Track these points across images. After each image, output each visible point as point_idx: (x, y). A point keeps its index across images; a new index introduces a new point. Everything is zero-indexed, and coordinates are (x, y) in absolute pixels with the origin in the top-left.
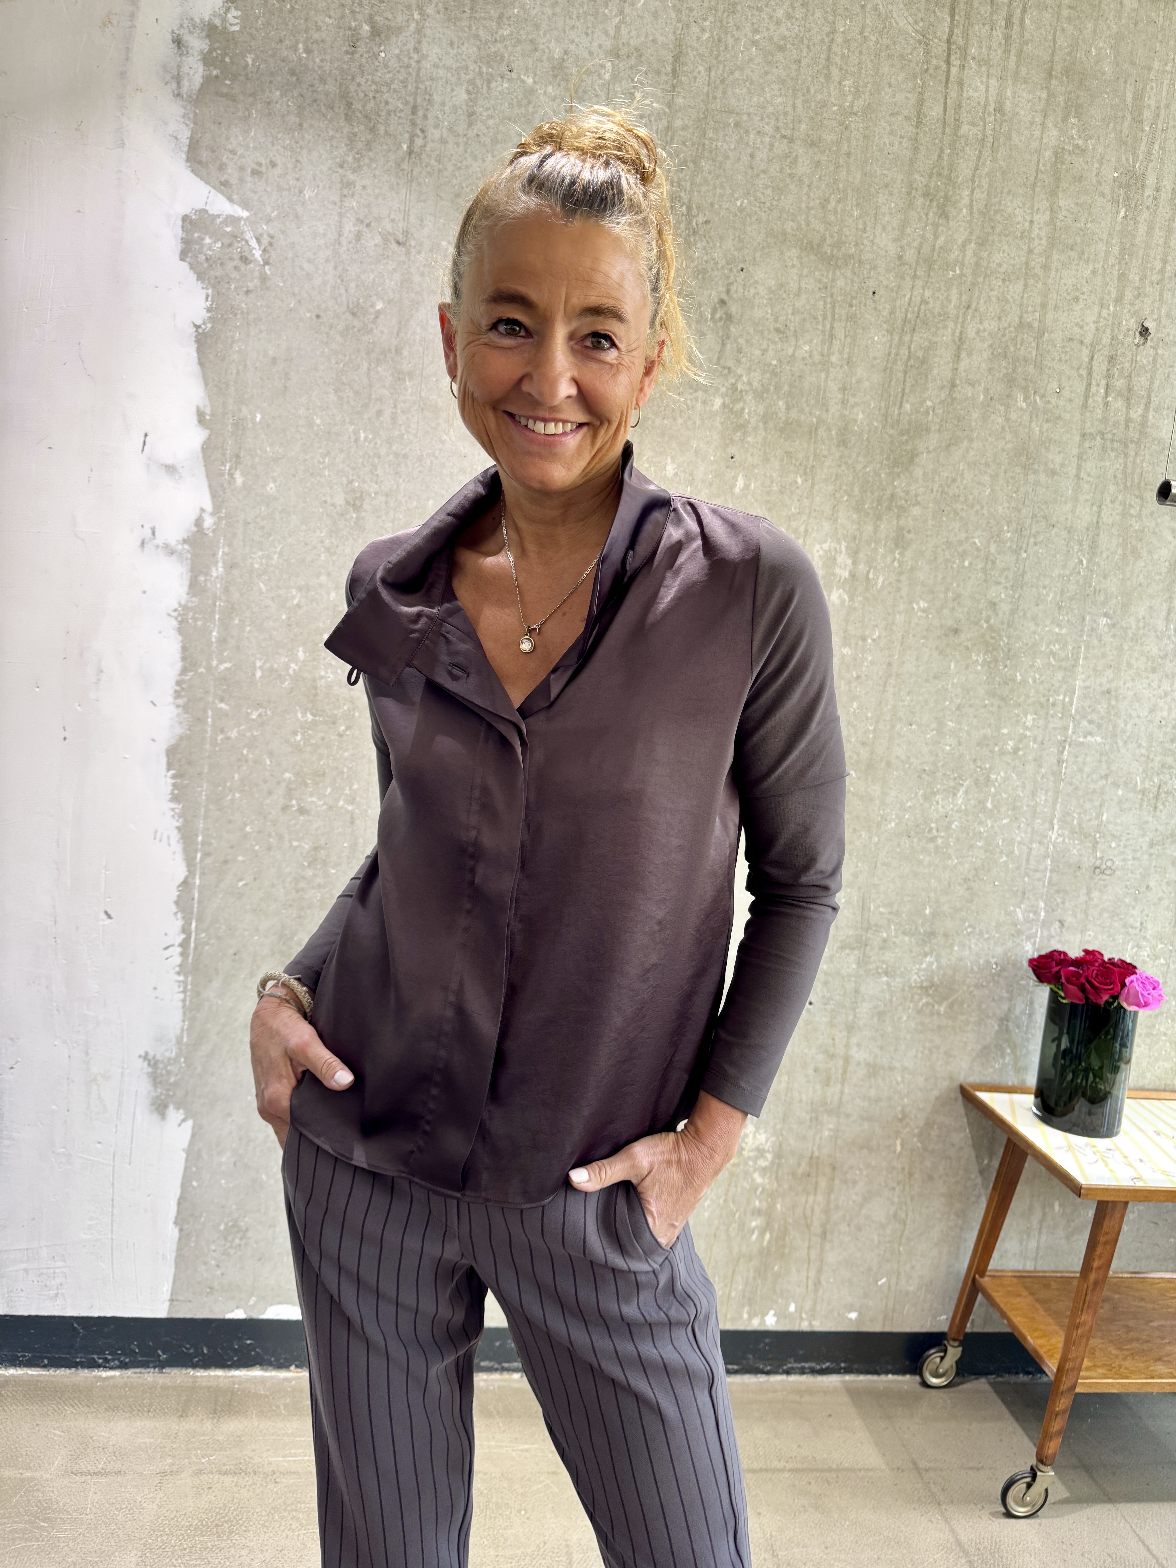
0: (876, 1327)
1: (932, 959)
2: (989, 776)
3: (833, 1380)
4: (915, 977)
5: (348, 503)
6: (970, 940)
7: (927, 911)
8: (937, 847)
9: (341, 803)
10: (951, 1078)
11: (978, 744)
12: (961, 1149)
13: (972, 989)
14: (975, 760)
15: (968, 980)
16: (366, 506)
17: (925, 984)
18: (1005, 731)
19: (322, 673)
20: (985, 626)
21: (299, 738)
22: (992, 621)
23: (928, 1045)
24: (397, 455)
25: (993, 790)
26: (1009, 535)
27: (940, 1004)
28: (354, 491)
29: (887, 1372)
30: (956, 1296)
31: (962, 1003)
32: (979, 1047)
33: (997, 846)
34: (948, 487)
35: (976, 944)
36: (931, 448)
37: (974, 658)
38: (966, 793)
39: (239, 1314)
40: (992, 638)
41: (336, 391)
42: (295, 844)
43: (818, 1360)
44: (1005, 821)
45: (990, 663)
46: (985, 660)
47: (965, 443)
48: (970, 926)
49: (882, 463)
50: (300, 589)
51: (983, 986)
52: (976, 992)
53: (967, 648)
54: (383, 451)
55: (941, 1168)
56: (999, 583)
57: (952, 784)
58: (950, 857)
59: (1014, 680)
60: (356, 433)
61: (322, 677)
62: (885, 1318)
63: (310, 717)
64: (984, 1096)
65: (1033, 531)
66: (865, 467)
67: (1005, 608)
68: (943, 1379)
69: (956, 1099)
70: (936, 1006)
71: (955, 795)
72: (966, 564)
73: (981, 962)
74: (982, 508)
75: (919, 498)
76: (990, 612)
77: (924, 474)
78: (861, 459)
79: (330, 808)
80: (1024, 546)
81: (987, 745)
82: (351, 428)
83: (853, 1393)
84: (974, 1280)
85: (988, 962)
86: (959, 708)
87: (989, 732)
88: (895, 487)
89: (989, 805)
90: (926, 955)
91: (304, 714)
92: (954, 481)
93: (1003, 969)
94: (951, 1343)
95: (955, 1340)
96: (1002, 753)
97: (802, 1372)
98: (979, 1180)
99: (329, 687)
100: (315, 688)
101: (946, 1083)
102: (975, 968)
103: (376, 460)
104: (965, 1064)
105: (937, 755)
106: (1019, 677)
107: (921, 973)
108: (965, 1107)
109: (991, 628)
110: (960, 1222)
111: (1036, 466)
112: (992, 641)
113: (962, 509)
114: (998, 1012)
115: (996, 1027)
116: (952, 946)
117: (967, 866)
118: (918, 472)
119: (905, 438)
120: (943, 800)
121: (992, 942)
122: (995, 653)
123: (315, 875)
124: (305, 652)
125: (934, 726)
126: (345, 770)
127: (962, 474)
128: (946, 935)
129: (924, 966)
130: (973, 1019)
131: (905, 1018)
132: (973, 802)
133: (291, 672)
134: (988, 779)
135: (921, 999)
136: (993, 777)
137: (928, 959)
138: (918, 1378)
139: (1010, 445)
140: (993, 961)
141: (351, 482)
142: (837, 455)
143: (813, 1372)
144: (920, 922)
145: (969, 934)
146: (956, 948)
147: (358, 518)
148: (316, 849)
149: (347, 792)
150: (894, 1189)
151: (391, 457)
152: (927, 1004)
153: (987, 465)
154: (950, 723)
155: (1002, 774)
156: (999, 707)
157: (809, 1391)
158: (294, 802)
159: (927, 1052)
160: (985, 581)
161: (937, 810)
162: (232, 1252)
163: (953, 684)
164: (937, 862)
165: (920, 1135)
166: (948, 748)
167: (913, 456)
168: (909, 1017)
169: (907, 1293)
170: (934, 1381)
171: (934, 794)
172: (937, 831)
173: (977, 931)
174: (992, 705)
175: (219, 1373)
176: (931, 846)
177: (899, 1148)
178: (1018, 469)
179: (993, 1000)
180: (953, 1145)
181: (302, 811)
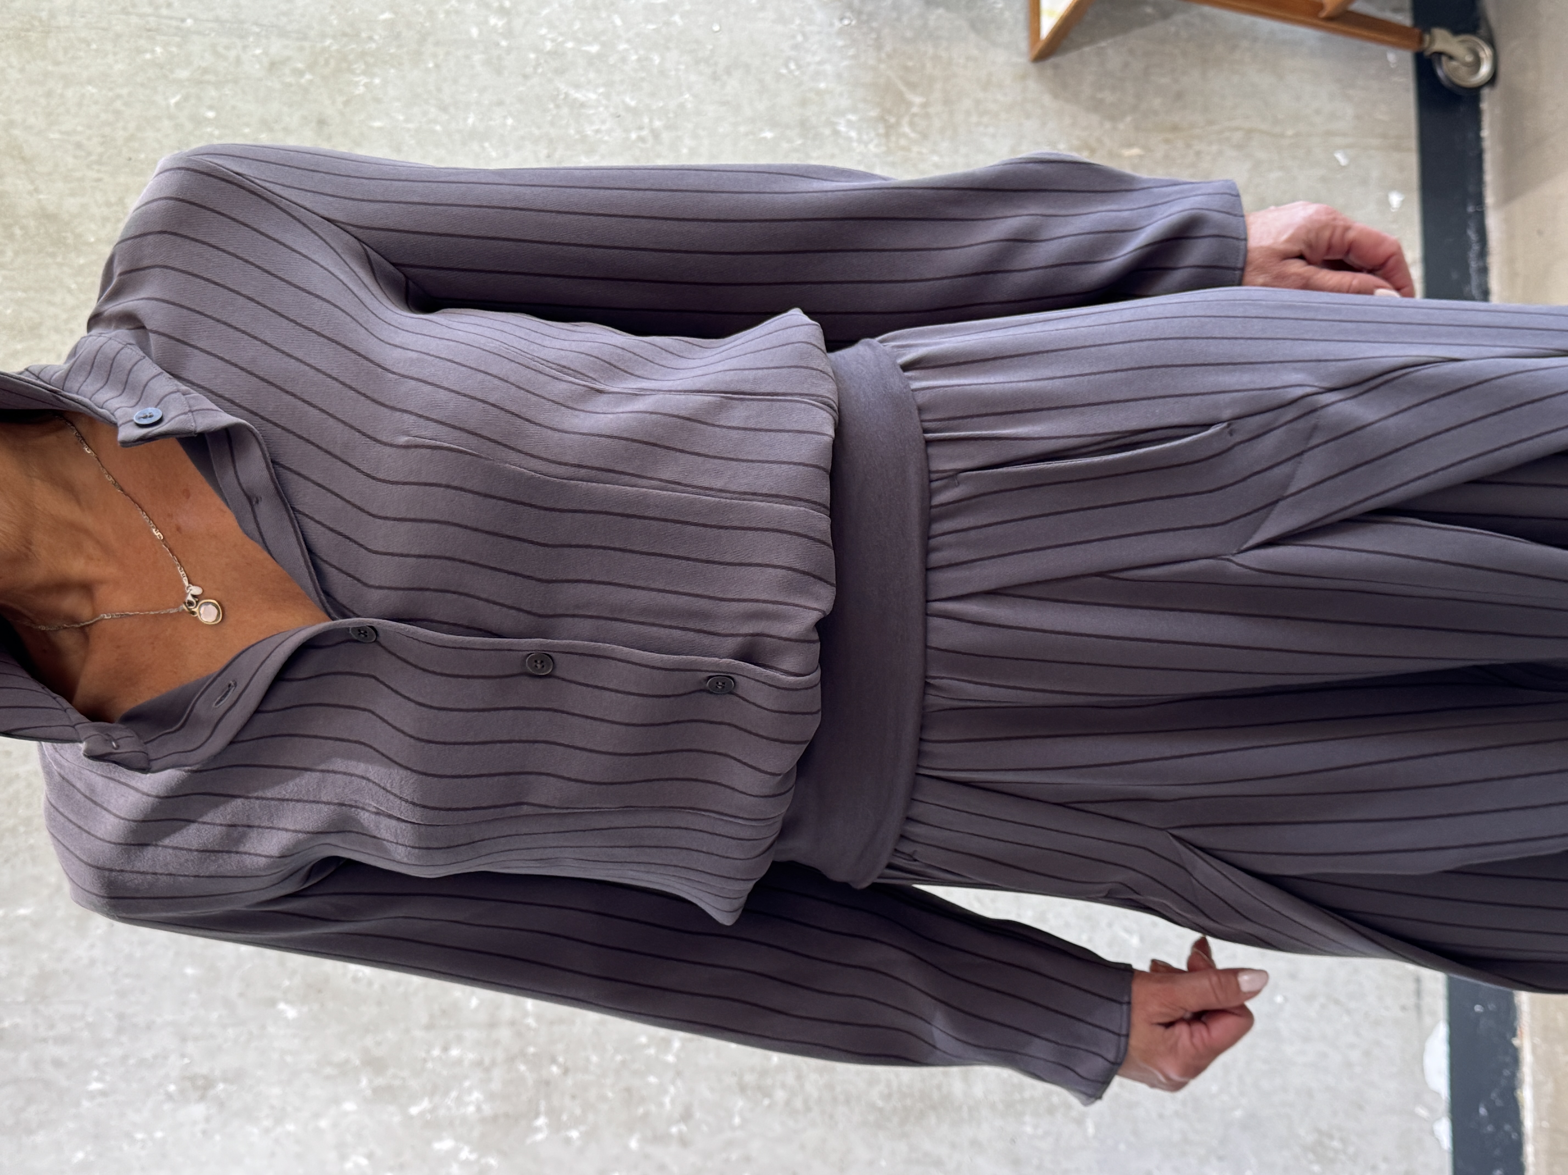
0: (1411, 160)
1: (842, 121)
2: (549, 53)
3: (1493, 222)
4: (871, 147)
5: (202, 1098)
6: (809, 64)
7: (768, 135)
8: (669, 127)
9: (670, 1058)
10: (1024, 77)
11: (499, 72)
12: (1131, 52)
13: (883, 55)
14: (526, 77)
15: (871, 62)
16: (204, 1070)
17: (882, 131)
18: (474, 32)
19: (471, 1109)
20: (308, 76)
21: (574, 1134)
22: (300, 66)
23: (974, 119)
24: (120, 1031)
25: (570, 45)
26: (158, 50)
27: (910, 104)
28: (182, 1092)
29: (1479, 139)
30: (1355, 43)
31: (906, 69)
32: (972, 36)
33: (657, 31)
34: (89, 154)
35: (814, 54)
36: (30, 187)
37: (361, 90)
38: (577, 86)
39: (1443, 1129)
40: (327, 63)
41: (30, 1132)
42: (737, 1120)
43: (1467, 247)
44: (618, 22)
45: (367, 64)
46: (364, 73)
47: (16, 132)
48: (786, 66)
49: (61, 265)
50: (343, 1158)
51: (878, 38)
52: (888, 48)
53: (346, 103)
54: (116, 1052)
55: (1165, 80)
56: (238, 61)
57: (565, 111)
58: (682, 106)
59: (390, 25)
60: (92, 1096)
61: (479, 1109)
62: (1397, 148)
63: (541, 1121)
64: (1047, 25)
65: (148, 10)
66: (70, 291)
67: (277, 47)
68: (1482, 55)
69: (1056, 67)
70: (915, 110)
71: (583, 105)
72: (211, 114)
73: (840, 43)
74: (119, 96)
75: (113, 199)
76: (287, 71)
77: (73, 194)
78: (57, 299)
79: (679, 1074)
80: (174, 23)
81: (499, 58)
82: (86, 1104)
83: (1509, 195)
84: (1330, 19)
85: (840, 33)
86: (444, 109)
87: (477, 58)
88: (99, 240)
89: (594, 49)
90: (836, 133)
91: (537, 1130)
92: (79, 146)
93: (850, 7)
94: (1426, 44)
95: (1421, 40)
96: (509, 33)
97: (1484, 271)
98: (1179, 18)
99: (491, 1097)
100: (495, 1118)
101: (1033, 85)
102: (851, 52)
103: (132, 1061)
104: (1000, 57)
105: (523, 138)
106: (387, 15)
107: (865, 137)
108: (1066, 50)
109: (311, 67)
110: (1245, 44)
111: (44, 15)
112: (333, 63)
113: (125, 129)
114: (916, 11)
115: (941, 11)
116: (819, 93)
117: (693, 78)
118: (72, 204)
119: (18, 232)
120: (592, 123)
121: (808, 29)
122: (351, 57)
123: (783, 1086)
124: (440, 1139)
125: (475, 147)
126: (619, 1058)
127: (67, 133)
128: (804, 103)
129: (853, 134)
130: (931, 51)
131: (935, 158)
132: (592, 75)
133: (473, 1157)
134: (553, 54)
135: (905, 135)
136: (549, 46)
137: (842, 128)
138: (1486, 92)
139: (14, 61)
140: (838, 24)
141: (169, 1097)
142: (55, 337)
143: (1483, 253)
144: (785, 145)
145: (799, 67)
146: (822, 85)
147: (225, 1080)
148: (743, 1088)
149: (652, 1051)
150: (1198, 154)
151: (124, 1039)
152: (912, 124)
153: (49, 94)
154: (470, 121)
155: (543, 31)
156: (437, 44)
157: (1511, 261)
158: (674, 1130)
159: (985, 119)
160: (236, 81)
161: (609, 132)
162: (1351, 1150)
163: (407, 120)
164: (690, 126)
165: (1113, 118)
166: (510, 121)
167: (46, 216)
168: (934, 152)
169: (1358, 117)
170: (1485, 70)
171: (584, 138)
172: (641, 128)
173: (793, 53)
174: (435, 56)
175: (1529, 1150)
176: (666, 136)
177: (1135, 151)
178: (51, 43)
179: (898, 19)
180: (1126, 65)
181: (686, 1116)
